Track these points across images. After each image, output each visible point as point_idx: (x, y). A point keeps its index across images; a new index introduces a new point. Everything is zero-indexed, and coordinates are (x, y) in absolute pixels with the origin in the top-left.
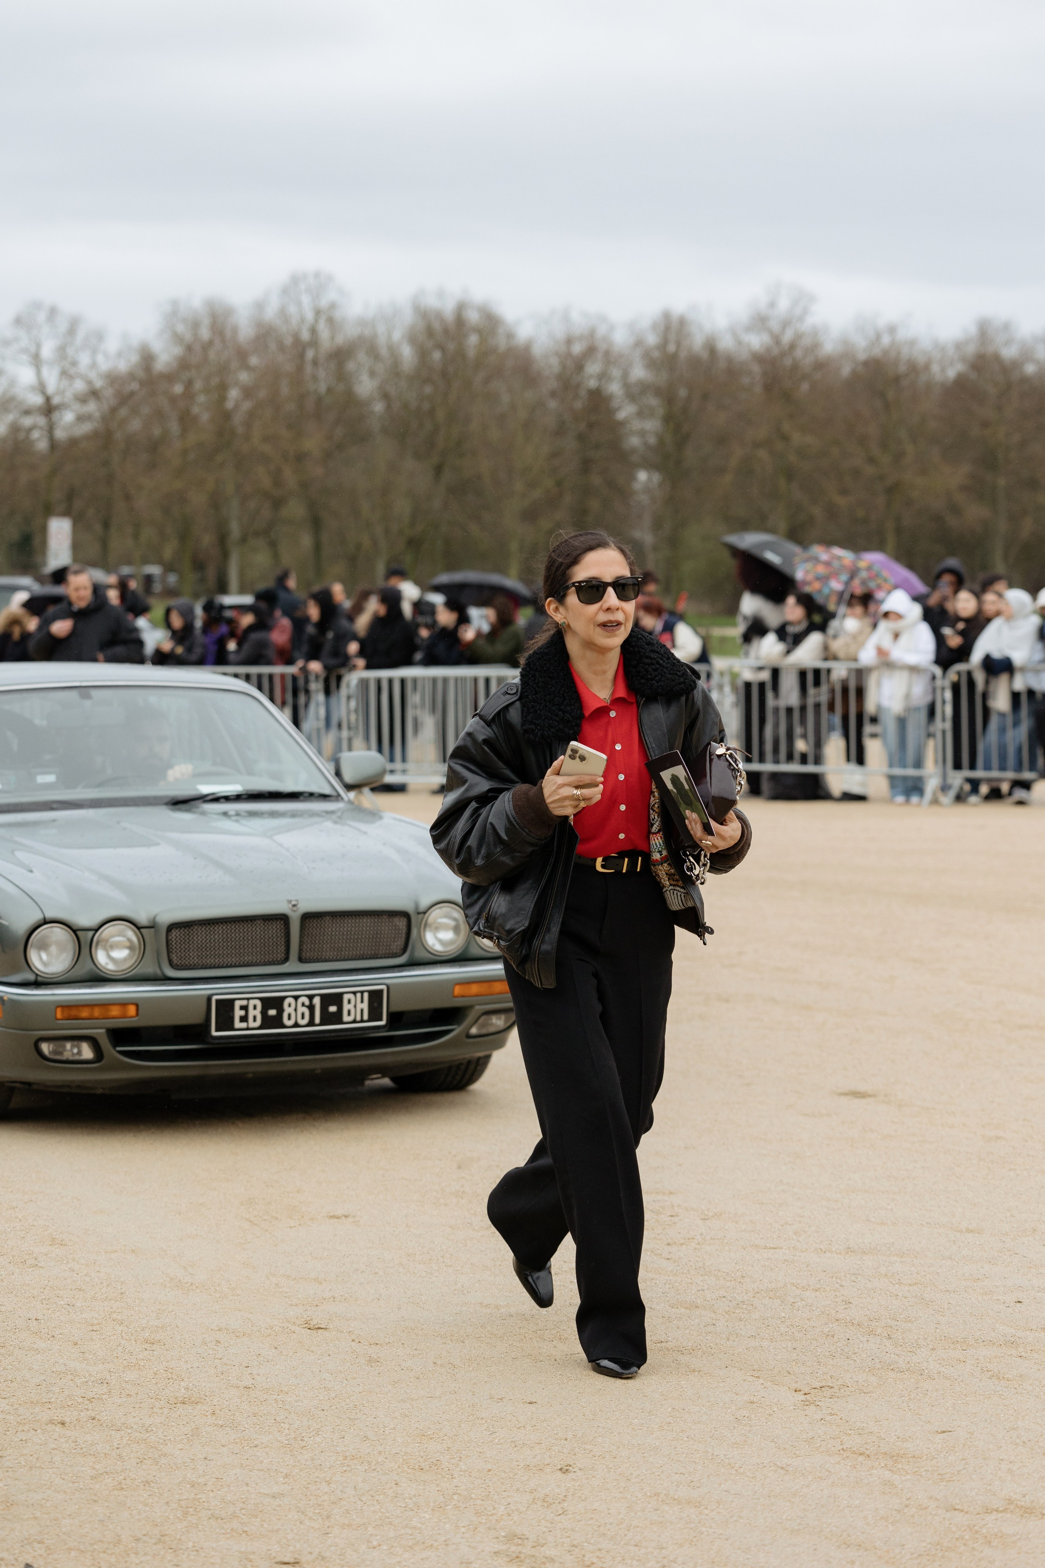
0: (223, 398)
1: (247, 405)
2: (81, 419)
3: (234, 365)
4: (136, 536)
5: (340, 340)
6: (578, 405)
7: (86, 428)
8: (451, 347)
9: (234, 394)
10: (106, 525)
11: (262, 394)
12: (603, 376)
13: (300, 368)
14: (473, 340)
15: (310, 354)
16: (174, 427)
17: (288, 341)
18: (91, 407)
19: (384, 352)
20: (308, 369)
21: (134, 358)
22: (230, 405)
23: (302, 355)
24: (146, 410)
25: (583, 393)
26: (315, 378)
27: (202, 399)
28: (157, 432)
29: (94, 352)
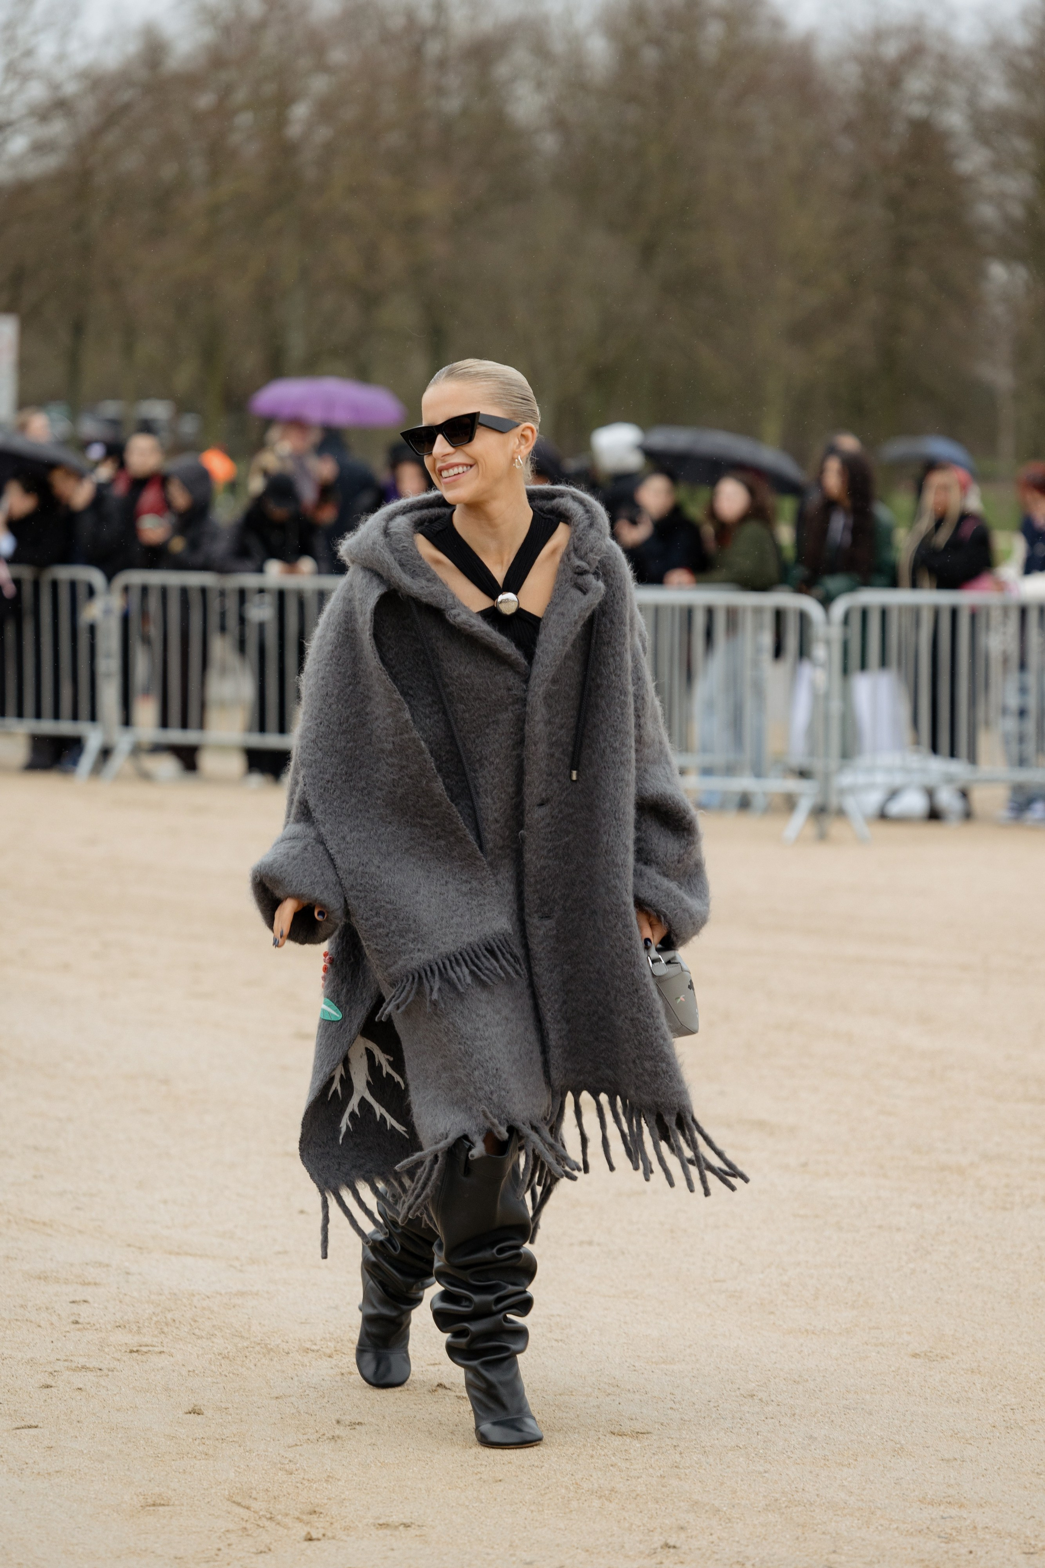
0: (281, 121)
1: (323, 133)
2: (39, 148)
3: (304, 62)
4: (128, 349)
5: (487, 24)
6: (892, 147)
7: (50, 163)
8: (676, 40)
9: (300, 111)
10: (78, 329)
11: (350, 113)
12: (936, 98)
13: (414, 74)
14: (714, 30)
15: (433, 48)
16: (198, 167)
17: (397, 22)
18: (57, 128)
19: (559, 47)
20: (430, 76)
21: (133, 47)
22: (294, 130)
23: (417, 51)
24: (150, 136)
25: (900, 128)
26: (440, 91)
27: (245, 119)
28: (168, 171)
29: (65, 35)
